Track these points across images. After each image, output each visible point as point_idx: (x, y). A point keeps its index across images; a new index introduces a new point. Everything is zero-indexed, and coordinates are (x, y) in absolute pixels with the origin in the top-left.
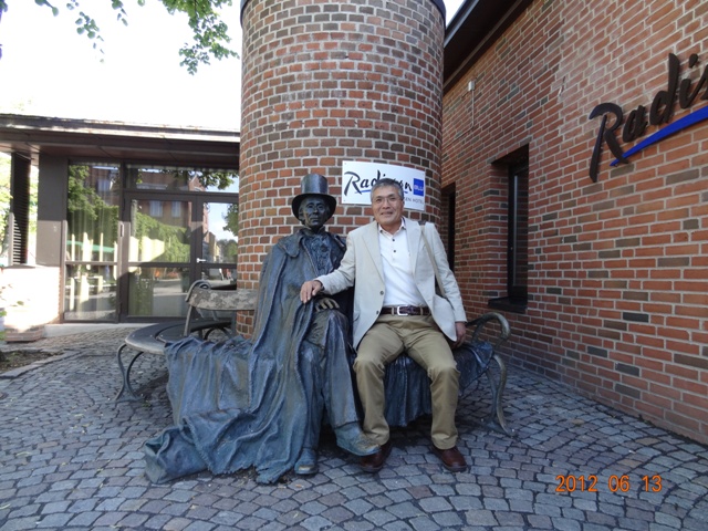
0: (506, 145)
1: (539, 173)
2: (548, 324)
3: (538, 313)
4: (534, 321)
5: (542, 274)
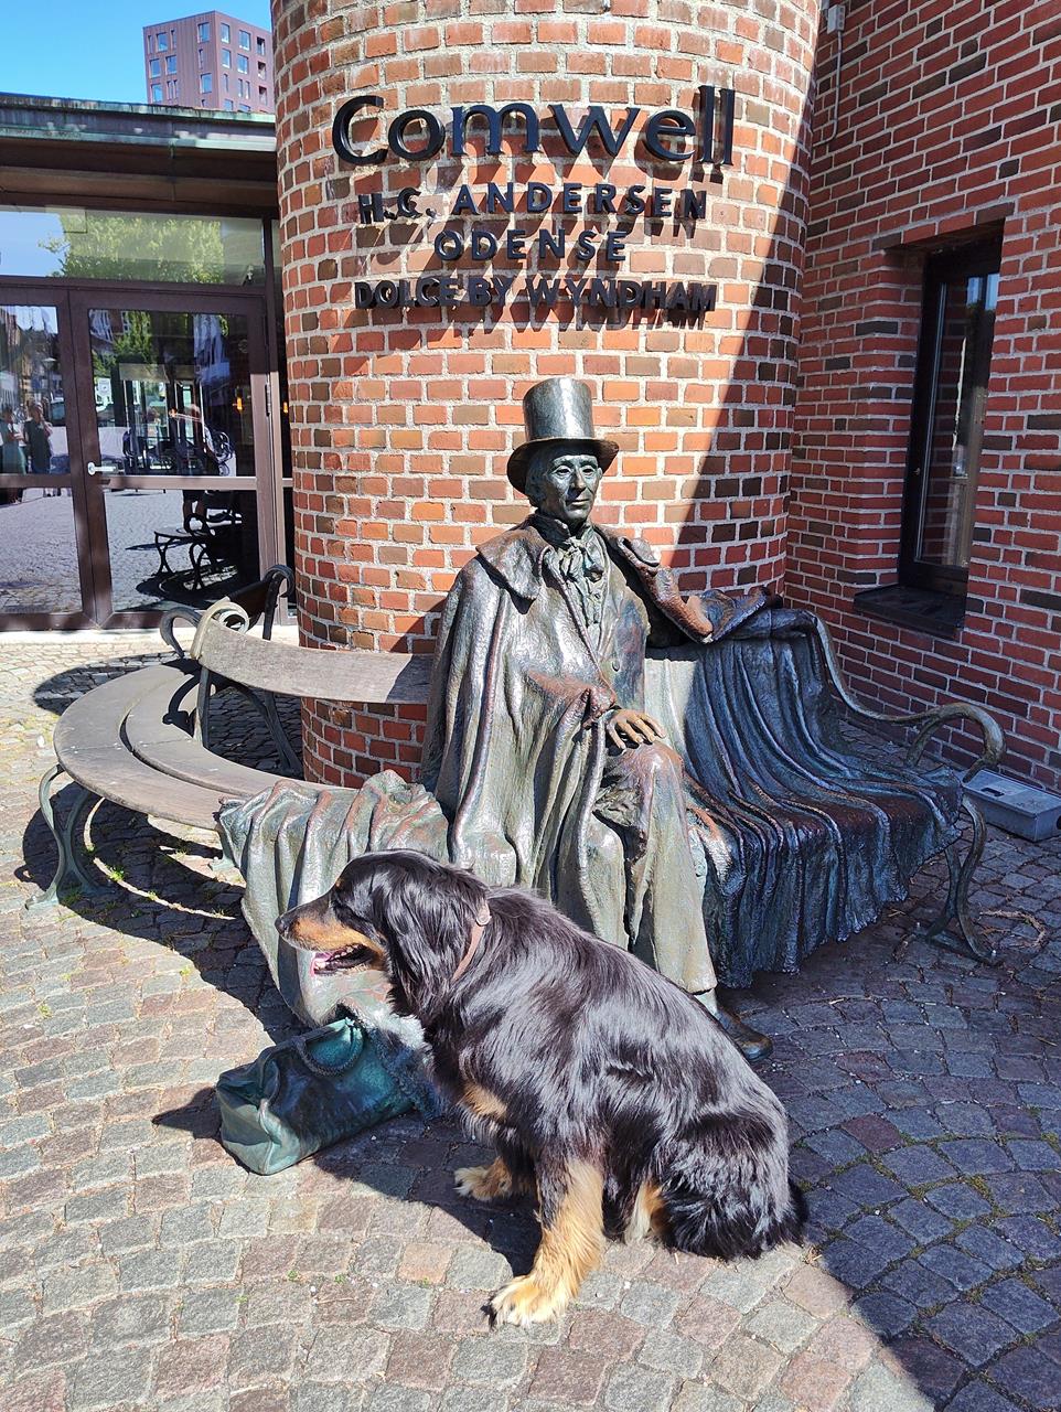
0: (937, 210)
1: (1027, 305)
2: (1018, 672)
3: (992, 645)
4: (977, 659)
5: (1013, 557)
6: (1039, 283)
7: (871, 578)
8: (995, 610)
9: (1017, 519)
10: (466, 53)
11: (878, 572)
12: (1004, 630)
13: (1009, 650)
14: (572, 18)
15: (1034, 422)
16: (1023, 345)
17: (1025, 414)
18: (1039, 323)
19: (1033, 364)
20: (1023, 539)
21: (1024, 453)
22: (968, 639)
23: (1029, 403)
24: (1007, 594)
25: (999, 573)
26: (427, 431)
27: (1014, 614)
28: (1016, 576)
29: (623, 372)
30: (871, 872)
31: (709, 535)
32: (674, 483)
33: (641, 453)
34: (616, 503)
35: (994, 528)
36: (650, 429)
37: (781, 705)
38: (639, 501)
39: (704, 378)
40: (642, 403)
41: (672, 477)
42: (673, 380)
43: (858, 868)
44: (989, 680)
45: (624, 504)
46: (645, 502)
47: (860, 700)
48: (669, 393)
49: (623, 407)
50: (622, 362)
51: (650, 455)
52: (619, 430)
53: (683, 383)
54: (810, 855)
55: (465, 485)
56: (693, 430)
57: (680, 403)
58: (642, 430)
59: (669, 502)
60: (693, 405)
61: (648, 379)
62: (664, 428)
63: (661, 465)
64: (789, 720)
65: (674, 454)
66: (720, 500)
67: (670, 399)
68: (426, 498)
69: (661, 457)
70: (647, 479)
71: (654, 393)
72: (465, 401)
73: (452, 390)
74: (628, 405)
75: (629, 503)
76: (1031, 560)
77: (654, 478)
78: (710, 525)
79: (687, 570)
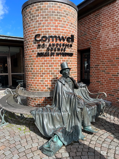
9: (95, 74)
10: (49, 30)
11: (79, 80)
12: (94, 85)
14: (60, 28)
17: (94, 65)
18: (95, 57)
19: (95, 60)
21: (95, 68)
28: (95, 80)
35: (92, 75)
39: (72, 62)
44: (94, 90)
50: (65, 60)
61: (68, 62)
67: (70, 64)
68: (46, 75)
72: (50, 64)
76: (97, 78)
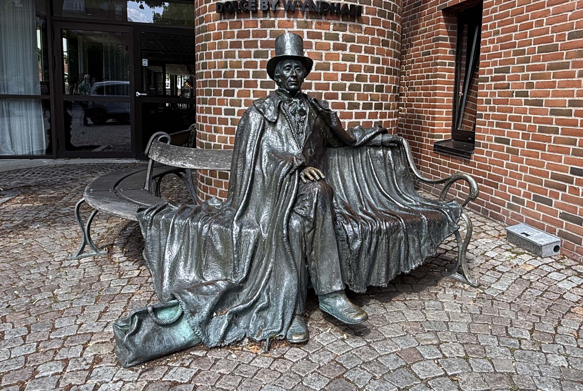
1: (493, 26)
2: (495, 170)
3: (485, 160)
4: (480, 166)
5: (491, 124)
6: (496, 18)
7: (441, 137)
8: (485, 146)
9: (492, 109)
11: (443, 134)
12: (489, 154)
13: (492, 162)
15: (497, 71)
16: (492, 42)
17: (493, 68)
18: (497, 33)
19: (496, 49)
20: (495, 117)
21: (493, 83)
22: (476, 158)
23: (494, 64)
24: (489, 139)
25: (486, 131)
26: (244, 60)
27: (492, 147)
28: (493, 132)
29: (323, 38)
30: (420, 243)
31: (361, 107)
32: (345, 84)
33: (331, 71)
34: (320, 91)
35: (484, 113)
36: (335, 62)
37: (386, 174)
38: (331, 91)
39: (358, 43)
40: (332, 51)
41: (345, 82)
42: (344, 43)
43: (414, 241)
44: (484, 175)
45: (324, 92)
46: (333, 92)
47: (421, 174)
48: (343, 48)
49: (324, 53)
50: (323, 34)
51: (335, 72)
52: (322, 62)
53: (349, 44)
54: (392, 234)
55: (259, 83)
56: (353, 63)
57: (348, 52)
58: (332, 62)
59: (343, 92)
60: (354, 53)
61: (334, 42)
62: (340, 62)
63: (340, 77)
64: (390, 180)
65: (346, 72)
66: (366, 93)
67: (343, 50)
68: (243, 88)
69: (340, 73)
70: (334, 82)
71: (337, 47)
72: (260, 49)
73: (254, 44)
74: (325, 52)
75: (326, 92)
76: (498, 125)
77: (336, 82)
78: (361, 102)
79: (352, 120)
